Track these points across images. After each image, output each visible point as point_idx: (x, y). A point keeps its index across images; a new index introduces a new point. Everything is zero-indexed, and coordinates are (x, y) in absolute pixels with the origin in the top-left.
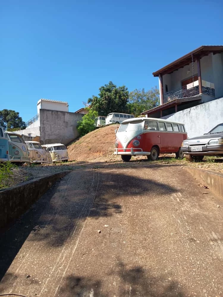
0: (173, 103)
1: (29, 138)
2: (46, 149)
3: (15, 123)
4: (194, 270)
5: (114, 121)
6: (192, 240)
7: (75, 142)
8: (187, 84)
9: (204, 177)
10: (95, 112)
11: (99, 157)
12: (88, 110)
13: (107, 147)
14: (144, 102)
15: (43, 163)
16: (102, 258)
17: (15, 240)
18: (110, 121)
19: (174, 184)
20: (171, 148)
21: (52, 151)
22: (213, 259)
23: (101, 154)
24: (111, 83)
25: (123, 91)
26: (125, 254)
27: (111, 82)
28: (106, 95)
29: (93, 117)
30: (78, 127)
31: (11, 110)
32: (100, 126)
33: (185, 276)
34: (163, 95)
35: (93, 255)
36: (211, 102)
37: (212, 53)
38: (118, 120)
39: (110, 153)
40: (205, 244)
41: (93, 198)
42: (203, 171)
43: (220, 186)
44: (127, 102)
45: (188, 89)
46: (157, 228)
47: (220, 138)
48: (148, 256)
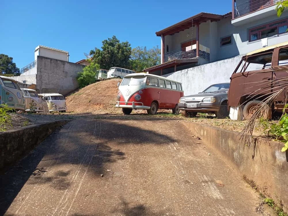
0: (173, 62)
1: (24, 85)
2: (43, 98)
3: (8, 68)
4: (188, 206)
5: (115, 75)
6: (187, 182)
7: (74, 93)
8: (187, 47)
9: (198, 130)
10: (97, 64)
11: (99, 110)
12: (90, 62)
13: (108, 100)
14: (146, 60)
15: (39, 112)
16: (105, 198)
17: (13, 183)
18: (112, 75)
19: (171, 135)
20: (169, 104)
21: (49, 101)
22: (204, 197)
23: (101, 107)
24: (114, 38)
25: (126, 46)
26: (127, 194)
27: (115, 36)
28: (109, 49)
29: (94, 70)
30: (78, 77)
31: (3, 54)
32: (101, 79)
33: (180, 211)
34: (164, 55)
35: (96, 196)
36: (206, 64)
37: (210, 21)
38: (120, 75)
39: (111, 106)
40: (198, 186)
41: (96, 146)
42: (198, 124)
43: (212, 137)
44: (130, 58)
45: (186, 51)
46: (156, 173)
47: (212, 97)
48: (148, 195)
